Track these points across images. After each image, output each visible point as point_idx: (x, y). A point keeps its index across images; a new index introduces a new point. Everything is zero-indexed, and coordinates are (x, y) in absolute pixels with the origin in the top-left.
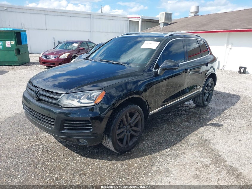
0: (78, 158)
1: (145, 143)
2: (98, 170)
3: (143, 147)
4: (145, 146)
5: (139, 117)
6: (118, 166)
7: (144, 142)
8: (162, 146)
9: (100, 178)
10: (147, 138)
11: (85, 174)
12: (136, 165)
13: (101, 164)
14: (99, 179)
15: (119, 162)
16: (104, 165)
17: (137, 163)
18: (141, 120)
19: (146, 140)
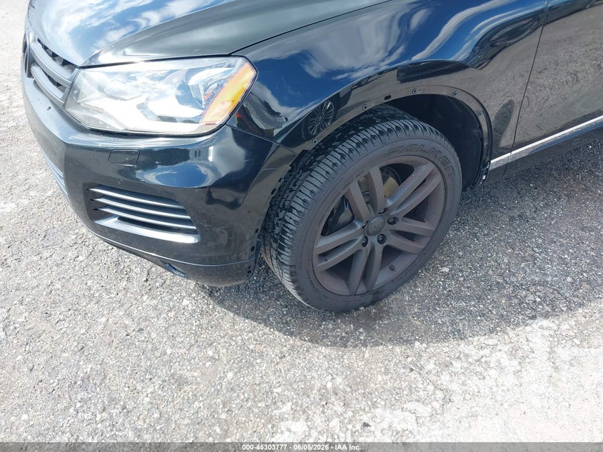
0: (186, 302)
1: (446, 276)
2: (230, 375)
3: (437, 291)
4: (445, 288)
5: (437, 180)
6: (309, 370)
7: (446, 270)
8: (515, 301)
9: (223, 416)
10: (463, 249)
11: (181, 382)
12: (380, 378)
13: (251, 347)
14: (219, 421)
15: (320, 352)
16: (261, 356)
17: (387, 372)
18: (443, 192)
19: (457, 262)
